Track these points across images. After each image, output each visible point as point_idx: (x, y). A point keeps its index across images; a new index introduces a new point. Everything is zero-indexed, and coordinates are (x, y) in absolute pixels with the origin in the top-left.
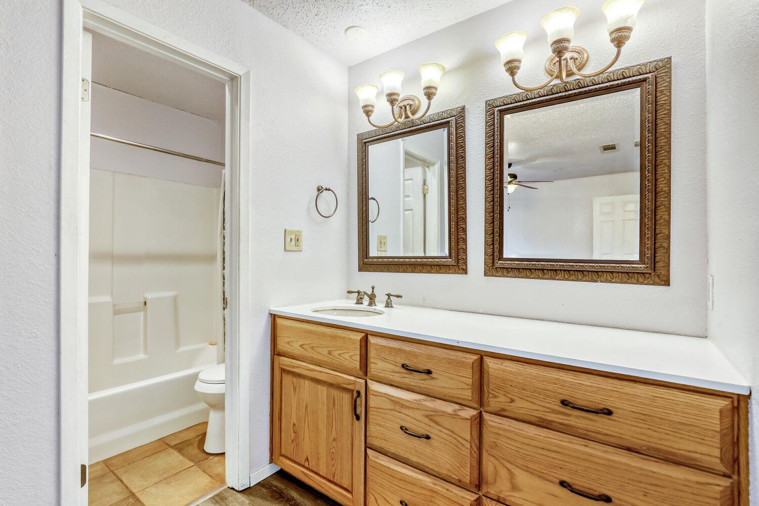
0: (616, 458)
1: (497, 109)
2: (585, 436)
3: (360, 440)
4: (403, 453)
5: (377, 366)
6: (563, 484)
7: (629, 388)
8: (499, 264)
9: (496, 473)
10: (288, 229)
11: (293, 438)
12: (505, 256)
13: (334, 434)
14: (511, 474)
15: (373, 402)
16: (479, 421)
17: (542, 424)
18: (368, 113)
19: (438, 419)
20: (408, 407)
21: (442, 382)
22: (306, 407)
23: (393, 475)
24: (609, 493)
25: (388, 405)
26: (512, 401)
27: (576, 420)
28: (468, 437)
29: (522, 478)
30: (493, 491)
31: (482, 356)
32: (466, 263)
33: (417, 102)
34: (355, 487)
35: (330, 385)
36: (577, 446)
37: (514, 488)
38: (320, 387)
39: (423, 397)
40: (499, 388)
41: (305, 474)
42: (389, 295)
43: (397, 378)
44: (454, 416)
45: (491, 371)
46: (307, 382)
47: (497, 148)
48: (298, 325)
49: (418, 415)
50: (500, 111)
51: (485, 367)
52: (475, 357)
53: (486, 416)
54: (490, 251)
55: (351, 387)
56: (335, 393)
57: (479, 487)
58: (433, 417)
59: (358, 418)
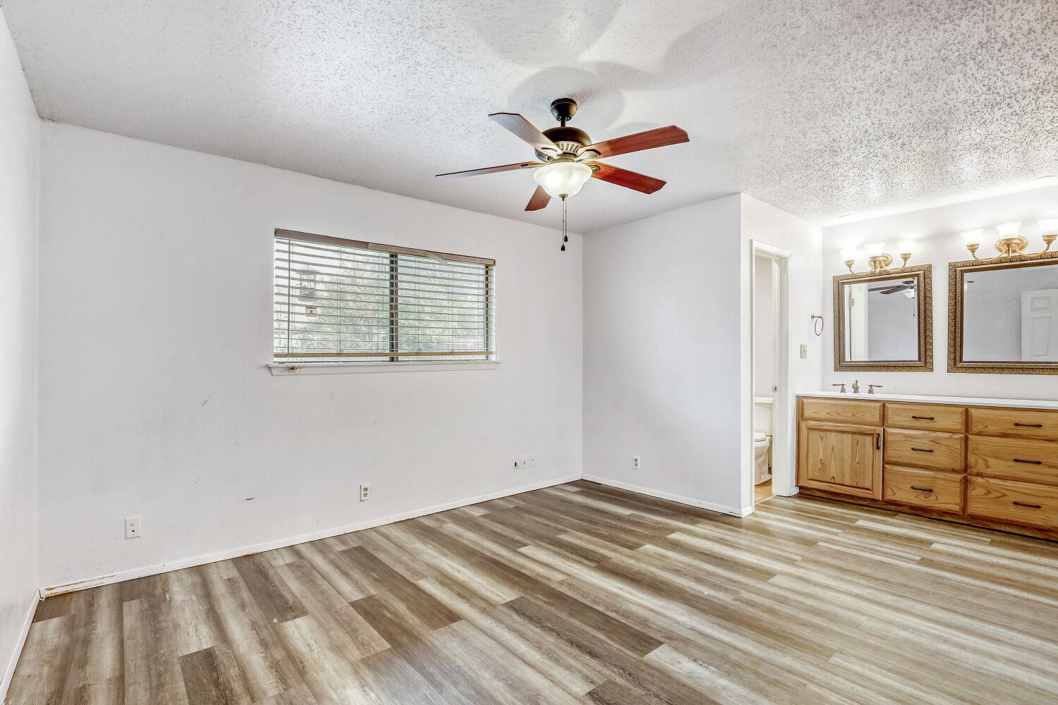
0: (1044, 445)
1: (959, 269)
2: (1028, 438)
3: (880, 460)
4: (913, 462)
5: (892, 419)
6: (1016, 460)
7: (1049, 415)
8: (959, 365)
9: (977, 461)
10: (803, 344)
11: (819, 467)
12: (964, 360)
13: (857, 460)
14: (986, 461)
15: (889, 438)
16: (966, 439)
17: (1004, 435)
18: (850, 266)
19: (939, 441)
20: (917, 438)
21: (941, 422)
22: (833, 448)
23: (905, 475)
24: (1040, 461)
25: (902, 439)
26: (986, 427)
27: (1023, 431)
28: (959, 447)
29: (992, 461)
30: (974, 470)
31: (967, 410)
32: (932, 364)
33: (890, 258)
34: (875, 486)
35: (855, 433)
36: (1024, 443)
37: (987, 467)
38: (845, 435)
39: (927, 432)
40: (978, 422)
41: (832, 487)
42: (871, 386)
43: (908, 424)
44: (949, 438)
45: (973, 415)
46: (833, 434)
47: (959, 299)
48: (824, 401)
49: (925, 441)
50: (961, 271)
51: (969, 413)
52: (963, 409)
53: (970, 436)
54: (952, 357)
55: (872, 432)
56: (857, 437)
57: (965, 471)
58: (934, 441)
59: (878, 448)
